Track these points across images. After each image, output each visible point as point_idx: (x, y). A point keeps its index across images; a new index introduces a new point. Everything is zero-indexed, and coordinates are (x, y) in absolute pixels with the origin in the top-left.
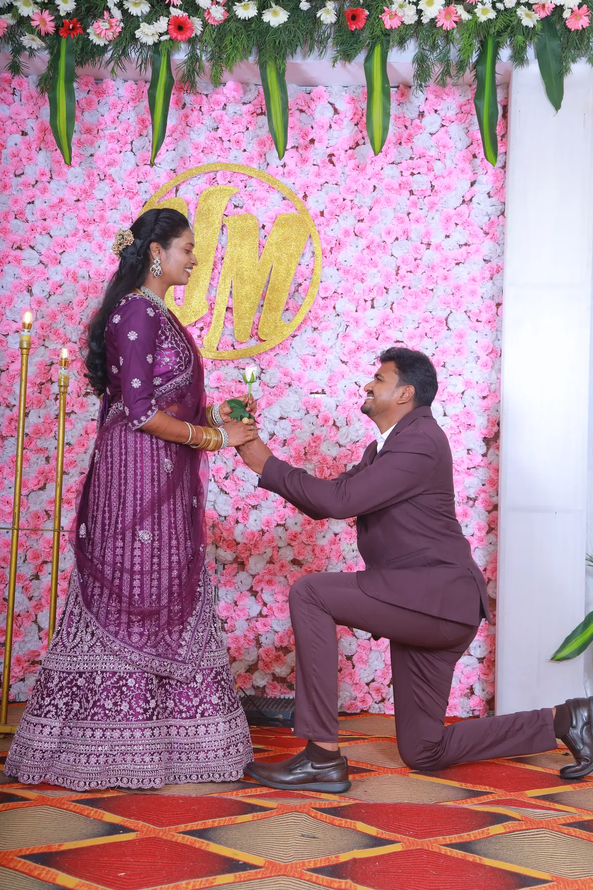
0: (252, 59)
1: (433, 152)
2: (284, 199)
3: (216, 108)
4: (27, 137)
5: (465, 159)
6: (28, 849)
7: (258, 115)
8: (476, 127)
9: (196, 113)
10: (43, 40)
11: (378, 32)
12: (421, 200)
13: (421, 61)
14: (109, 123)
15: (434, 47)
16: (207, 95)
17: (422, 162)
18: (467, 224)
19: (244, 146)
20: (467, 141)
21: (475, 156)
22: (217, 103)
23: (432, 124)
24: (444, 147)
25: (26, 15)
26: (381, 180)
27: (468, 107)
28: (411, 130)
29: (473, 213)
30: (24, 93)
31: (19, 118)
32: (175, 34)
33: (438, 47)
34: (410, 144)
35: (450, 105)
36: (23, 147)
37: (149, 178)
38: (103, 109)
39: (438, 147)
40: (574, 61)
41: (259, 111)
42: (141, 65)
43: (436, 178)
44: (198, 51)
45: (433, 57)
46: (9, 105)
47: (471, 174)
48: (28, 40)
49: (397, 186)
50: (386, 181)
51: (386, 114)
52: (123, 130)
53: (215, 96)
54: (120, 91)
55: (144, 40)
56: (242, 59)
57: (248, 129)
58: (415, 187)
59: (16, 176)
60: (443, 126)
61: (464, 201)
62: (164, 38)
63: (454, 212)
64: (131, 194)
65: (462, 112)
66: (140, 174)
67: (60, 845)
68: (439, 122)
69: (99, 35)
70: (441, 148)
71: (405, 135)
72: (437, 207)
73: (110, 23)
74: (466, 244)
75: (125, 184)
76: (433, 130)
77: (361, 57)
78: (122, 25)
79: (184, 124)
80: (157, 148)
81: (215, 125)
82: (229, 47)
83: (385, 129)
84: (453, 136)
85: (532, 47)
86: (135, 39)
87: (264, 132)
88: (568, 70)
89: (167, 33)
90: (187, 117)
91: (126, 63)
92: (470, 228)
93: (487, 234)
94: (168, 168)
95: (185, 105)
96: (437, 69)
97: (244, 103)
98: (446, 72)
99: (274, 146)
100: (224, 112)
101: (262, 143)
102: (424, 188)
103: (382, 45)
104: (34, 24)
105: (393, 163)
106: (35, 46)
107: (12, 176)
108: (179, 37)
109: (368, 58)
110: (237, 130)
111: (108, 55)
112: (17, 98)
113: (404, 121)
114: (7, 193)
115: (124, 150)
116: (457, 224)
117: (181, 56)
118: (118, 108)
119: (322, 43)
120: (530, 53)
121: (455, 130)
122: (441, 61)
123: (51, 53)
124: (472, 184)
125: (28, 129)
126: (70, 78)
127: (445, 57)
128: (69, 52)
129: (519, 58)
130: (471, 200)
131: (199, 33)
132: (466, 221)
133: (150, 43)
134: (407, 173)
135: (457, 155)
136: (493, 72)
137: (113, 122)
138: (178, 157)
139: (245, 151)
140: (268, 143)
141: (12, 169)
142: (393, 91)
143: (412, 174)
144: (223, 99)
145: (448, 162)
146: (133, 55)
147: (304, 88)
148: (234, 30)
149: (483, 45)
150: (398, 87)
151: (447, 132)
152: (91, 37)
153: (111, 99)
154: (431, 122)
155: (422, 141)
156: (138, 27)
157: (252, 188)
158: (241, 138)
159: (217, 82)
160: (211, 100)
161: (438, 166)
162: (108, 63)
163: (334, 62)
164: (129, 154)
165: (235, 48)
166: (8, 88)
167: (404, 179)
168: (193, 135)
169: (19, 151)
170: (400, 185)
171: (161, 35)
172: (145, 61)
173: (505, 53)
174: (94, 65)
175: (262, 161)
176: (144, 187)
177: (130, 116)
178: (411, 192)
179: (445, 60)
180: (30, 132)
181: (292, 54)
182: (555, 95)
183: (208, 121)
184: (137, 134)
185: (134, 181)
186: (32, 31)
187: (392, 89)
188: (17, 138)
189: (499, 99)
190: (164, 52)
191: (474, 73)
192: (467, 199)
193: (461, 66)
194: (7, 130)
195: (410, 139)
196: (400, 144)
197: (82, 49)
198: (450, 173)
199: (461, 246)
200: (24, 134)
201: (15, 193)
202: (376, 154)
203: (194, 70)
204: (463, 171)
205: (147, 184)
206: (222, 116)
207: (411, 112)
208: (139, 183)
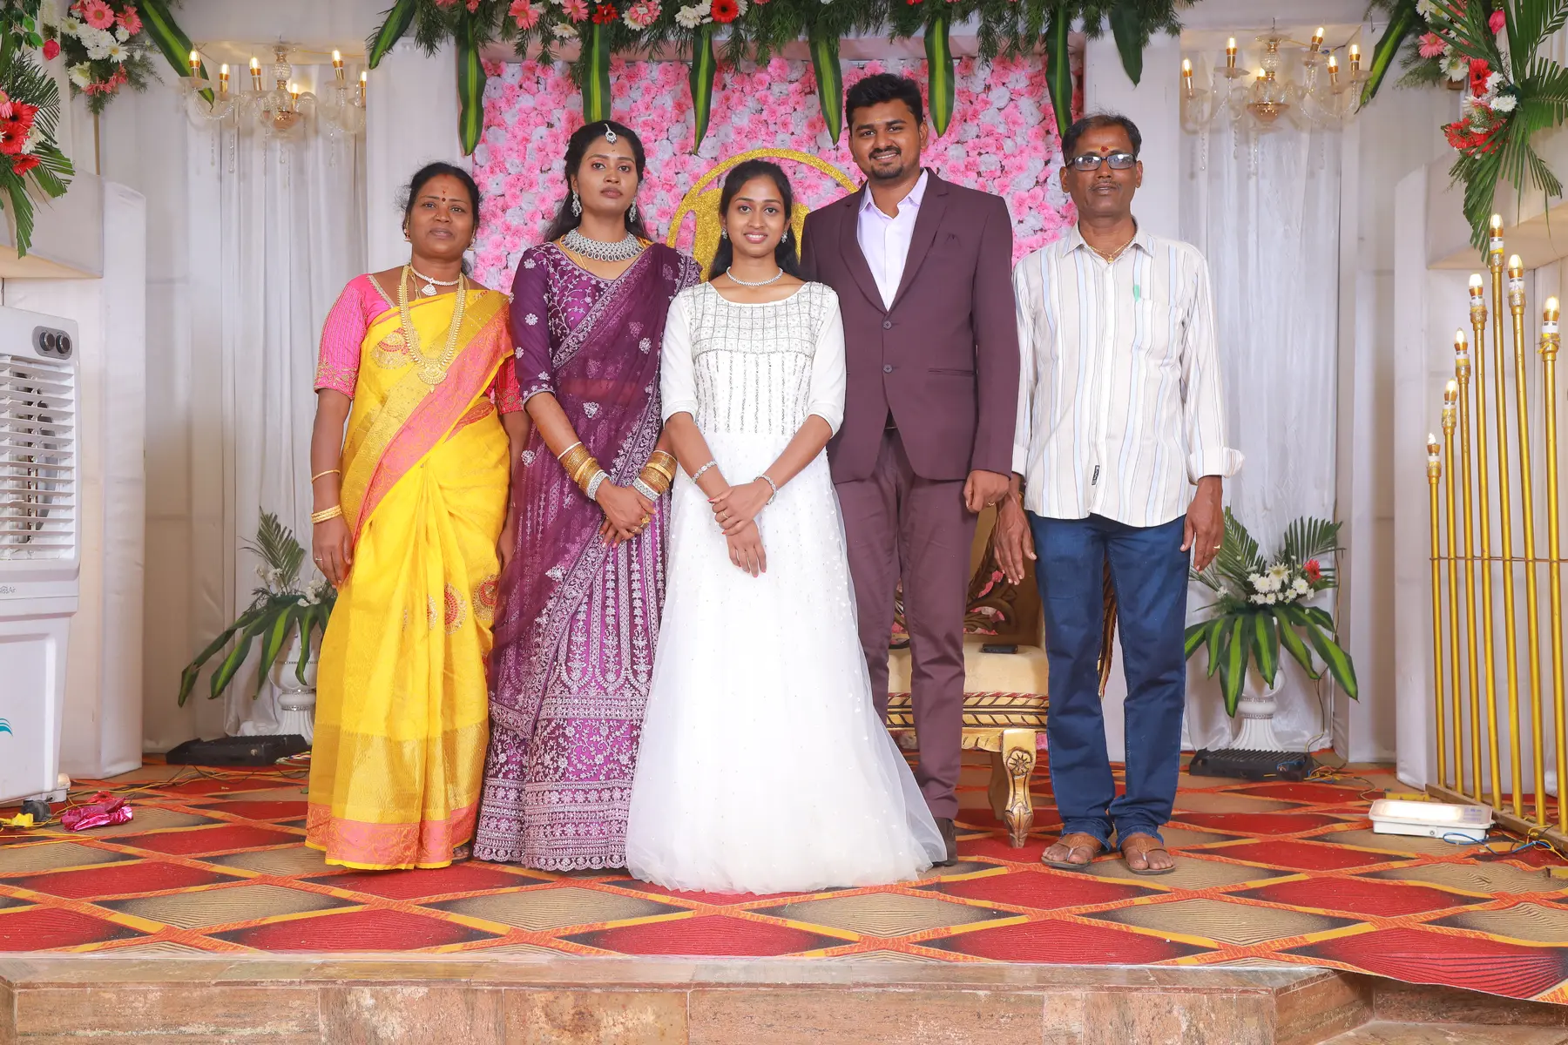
0: (801, 38)
1: (1002, 129)
2: (838, 185)
3: (760, 88)
4: (554, 129)
5: (1037, 136)
6: (566, 929)
7: (806, 94)
8: (1048, 100)
9: (737, 94)
10: (575, 28)
11: (938, 7)
12: (990, 182)
13: (986, 33)
14: (642, 109)
15: (1000, 19)
16: (749, 75)
17: (990, 140)
18: (1042, 207)
19: (792, 129)
20: (1041, 117)
21: (1048, 132)
22: (761, 83)
23: (999, 97)
24: (1014, 123)
25: (557, 3)
26: (945, 162)
27: (1038, 79)
28: (977, 106)
29: (1048, 196)
30: (549, 81)
31: (544, 108)
32: (718, 17)
33: (1004, 20)
34: (976, 121)
35: (1019, 78)
36: (550, 140)
37: (688, 168)
38: (636, 94)
39: (1007, 123)
40: (1152, 31)
41: (808, 90)
42: (680, 50)
43: (1006, 157)
44: (742, 32)
45: (999, 29)
46: (534, 95)
47: (1044, 152)
48: (560, 30)
49: (962, 168)
50: (950, 163)
51: (950, 91)
52: (659, 116)
53: (759, 76)
54: (653, 73)
55: (684, 23)
56: (790, 39)
57: (795, 110)
58: (983, 169)
59: (541, 171)
60: (1012, 100)
61: (1037, 182)
62: (705, 21)
63: (1027, 194)
64: (668, 187)
65: (1034, 86)
66: (678, 164)
67: (604, 924)
68: (1008, 95)
69: (635, 20)
70: (1011, 125)
71: (970, 112)
72: (1008, 190)
73: (648, 8)
74: (1041, 230)
75: (662, 176)
76: (1002, 105)
77: (921, 32)
78: (660, 8)
79: (725, 107)
80: (700, 137)
81: (759, 107)
82: (778, 28)
83: (949, 109)
84: (1023, 111)
85: (1107, 17)
86: (673, 22)
87: (814, 112)
88: (1145, 41)
89: (709, 15)
90: (728, 99)
91: (664, 48)
92: (1045, 211)
93: (1064, 217)
94: (708, 156)
95: (725, 86)
96: (1004, 43)
97: (791, 82)
98: (1015, 46)
99: (826, 126)
100: (769, 92)
101: (812, 125)
102: (993, 168)
103: (944, 19)
104: (565, 11)
105: (958, 142)
106: (566, 35)
107: (538, 171)
108: (723, 19)
109: (929, 33)
110: (783, 112)
111: (644, 39)
112: (541, 87)
113: (969, 96)
114: (534, 190)
115: (659, 138)
116: (1030, 208)
117: (723, 37)
118: (652, 91)
119: (878, 19)
120: (1105, 23)
121: (1027, 105)
122: (1007, 33)
123: (583, 41)
124: (1047, 163)
125: (554, 120)
126: (605, 68)
127: (1012, 29)
128: (603, 39)
129: (1092, 29)
130: (1045, 181)
131: (743, 13)
132: (1041, 205)
133: (691, 26)
134: (974, 154)
135: (1029, 132)
136: (1065, 44)
137: (647, 109)
138: (719, 144)
139: (793, 134)
140: (819, 125)
141: (538, 166)
142: (956, 62)
143: (980, 154)
144: (768, 78)
145: (1019, 140)
146: (672, 38)
147: (856, 63)
148: (782, 10)
149: (1054, 15)
150: (961, 58)
151: (1016, 107)
152: (626, 22)
153: (643, 83)
154: (999, 96)
155: (989, 117)
156: (679, 10)
157: (802, 175)
158: (789, 120)
159: (763, 62)
160: (754, 80)
161: (1008, 145)
162: (644, 48)
163: (892, 38)
164: (665, 142)
165: (784, 28)
166: (532, 76)
167: (971, 160)
168: (735, 119)
169: (545, 145)
170: (966, 166)
171: (703, 17)
172: (684, 44)
173: (1077, 24)
174: (629, 50)
175: (812, 144)
176: (683, 178)
177: (667, 100)
178: (979, 174)
179: (1014, 35)
180: (557, 124)
181: (847, 31)
182: (1133, 68)
183: (751, 103)
184: (674, 121)
185: (671, 173)
186: (563, 19)
187: (955, 61)
188: (542, 130)
189: (1072, 69)
190: (706, 35)
191: (1044, 46)
192: (1041, 179)
193: (1030, 39)
194: (532, 122)
195: (975, 115)
196: (965, 121)
197: (616, 35)
198: (1021, 152)
199: (1035, 232)
200: (550, 125)
201: (542, 190)
202: (939, 136)
203: (738, 52)
204: (1035, 149)
205: (686, 175)
206: (766, 96)
207: (977, 87)
208: (677, 174)
